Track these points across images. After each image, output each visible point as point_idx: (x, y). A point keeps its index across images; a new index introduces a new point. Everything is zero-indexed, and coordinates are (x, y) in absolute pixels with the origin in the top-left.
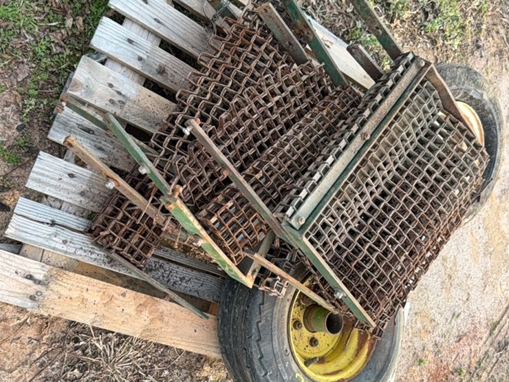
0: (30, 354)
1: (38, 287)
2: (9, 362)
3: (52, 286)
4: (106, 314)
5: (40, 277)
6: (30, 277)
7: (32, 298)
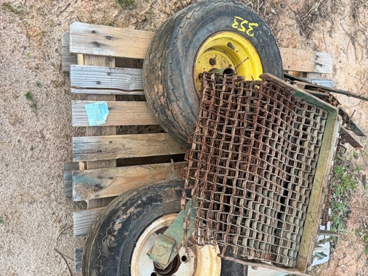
0: (281, 34)
1: (317, 62)
2: (287, 29)
3: (313, 64)
4: (292, 55)
5: (318, 66)
6: (321, 65)
7: (317, 57)
